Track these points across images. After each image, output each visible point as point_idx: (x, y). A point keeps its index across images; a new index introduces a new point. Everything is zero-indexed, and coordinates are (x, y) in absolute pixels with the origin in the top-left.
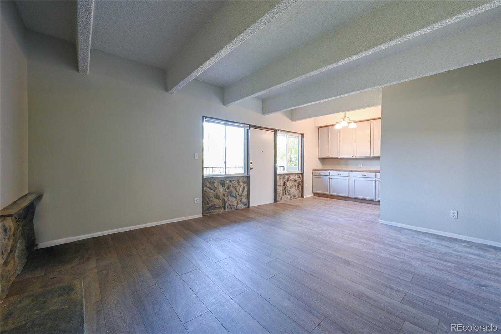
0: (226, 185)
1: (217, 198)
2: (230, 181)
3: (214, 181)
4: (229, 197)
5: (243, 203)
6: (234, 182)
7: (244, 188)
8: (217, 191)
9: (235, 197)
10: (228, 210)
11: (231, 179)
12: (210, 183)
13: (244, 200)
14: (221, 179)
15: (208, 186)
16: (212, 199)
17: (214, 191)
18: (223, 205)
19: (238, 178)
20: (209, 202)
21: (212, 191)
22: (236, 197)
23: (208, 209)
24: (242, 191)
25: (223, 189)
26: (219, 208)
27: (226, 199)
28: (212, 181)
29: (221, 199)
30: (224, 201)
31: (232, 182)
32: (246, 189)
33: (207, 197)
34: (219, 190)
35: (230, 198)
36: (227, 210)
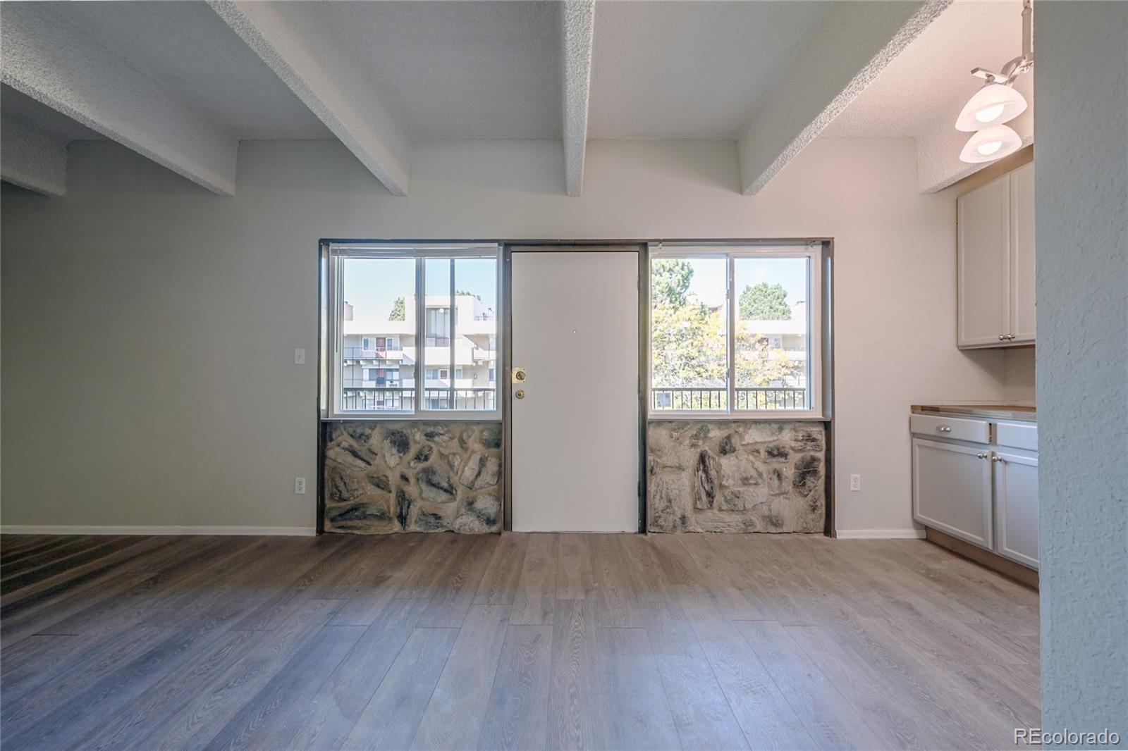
0: (414, 450)
1: (378, 486)
2: (430, 436)
3: (368, 431)
4: (423, 486)
5: (479, 515)
6: (445, 438)
7: (483, 462)
8: (377, 461)
9: (446, 491)
10: (418, 529)
11: (429, 430)
12: (352, 436)
13: (487, 504)
14: (396, 427)
15: (344, 444)
16: (355, 486)
17: (369, 463)
18: (399, 511)
19: (460, 428)
20: (345, 495)
21: (359, 463)
22: (450, 490)
23: (341, 515)
24: (476, 473)
25: (401, 458)
26: (382, 516)
27: (412, 490)
28: (359, 431)
29: (393, 489)
30: (403, 499)
31: (436, 439)
32: (492, 466)
33: (342, 479)
34: (386, 462)
35: (430, 493)
36: (413, 527)
